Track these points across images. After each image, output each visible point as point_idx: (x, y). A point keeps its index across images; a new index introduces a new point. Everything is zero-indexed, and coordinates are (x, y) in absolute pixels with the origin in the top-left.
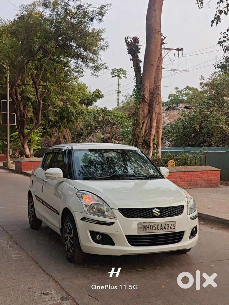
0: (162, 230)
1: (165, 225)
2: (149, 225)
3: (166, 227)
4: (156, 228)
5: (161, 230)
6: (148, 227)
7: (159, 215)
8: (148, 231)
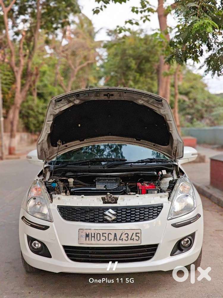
0: (115, 242)
1: (122, 233)
2: (94, 233)
3: (124, 237)
4: (107, 238)
5: (114, 240)
6: (93, 235)
7: (113, 219)
8: (93, 242)
